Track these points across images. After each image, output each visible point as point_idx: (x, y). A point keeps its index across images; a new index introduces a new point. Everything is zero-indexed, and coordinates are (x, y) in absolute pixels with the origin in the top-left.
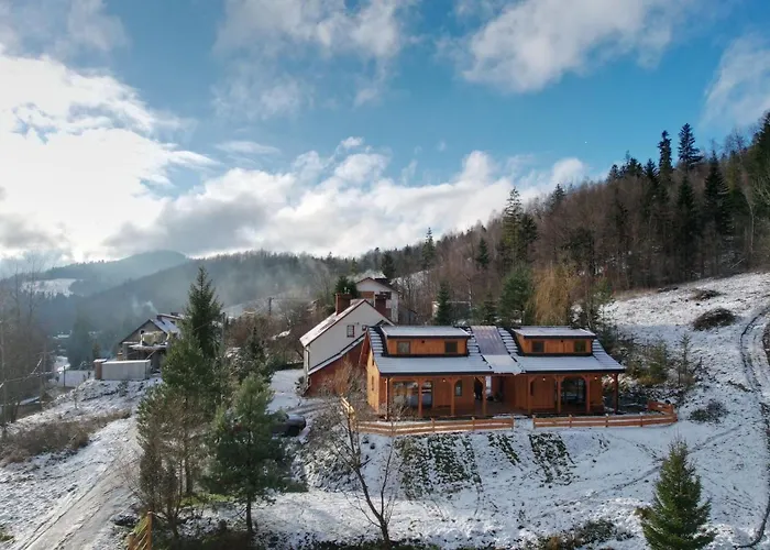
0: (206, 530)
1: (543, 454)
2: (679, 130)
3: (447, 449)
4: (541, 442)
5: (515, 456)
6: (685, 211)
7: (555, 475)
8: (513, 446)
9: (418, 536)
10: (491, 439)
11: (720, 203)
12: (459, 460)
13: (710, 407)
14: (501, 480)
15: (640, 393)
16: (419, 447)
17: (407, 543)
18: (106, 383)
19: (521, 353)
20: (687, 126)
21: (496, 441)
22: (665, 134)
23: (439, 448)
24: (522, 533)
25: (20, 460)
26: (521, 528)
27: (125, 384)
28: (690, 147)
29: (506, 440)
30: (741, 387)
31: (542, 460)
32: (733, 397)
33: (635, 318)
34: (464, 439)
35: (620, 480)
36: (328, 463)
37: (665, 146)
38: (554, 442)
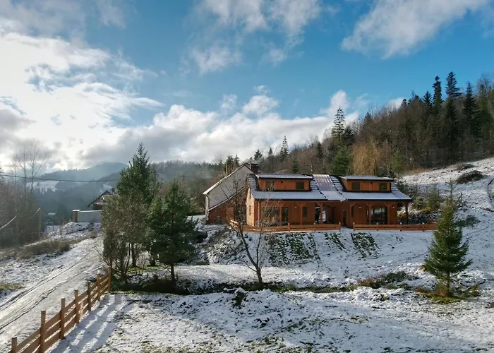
0: (145, 280)
1: (359, 244)
2: (447, 76)
3: (298, 241)
4: (359, 238)
5: (342, 245)
6: (450, 121)
7: (367, 254)
8: (340, 239)
9: (280, 281)
10: (326, 235)
11: (473, 117)
12: (306, 247)
13: (468, 219)
14: (333, 258)
15: (422, 217)
16: (280, 239)
17: (273, 284)
18: (80, 224)
19: (345, 190)
20: (451, 73)
21: (330, 236)
22: (437, 78)
23: (293, 240)
24: (347, 280)
25: (28, 258)
26: (346, 277)
27: (92, 224)
28: (453, 87)
29: (336, 236)
30: (488, 209)
31: (359, 247)
32: (483, 214)
33: (418, 182)
34: (309, 235)
35: (411, 255)
36: (222, 250)
37: (437, 86)
38: (367, 237)
